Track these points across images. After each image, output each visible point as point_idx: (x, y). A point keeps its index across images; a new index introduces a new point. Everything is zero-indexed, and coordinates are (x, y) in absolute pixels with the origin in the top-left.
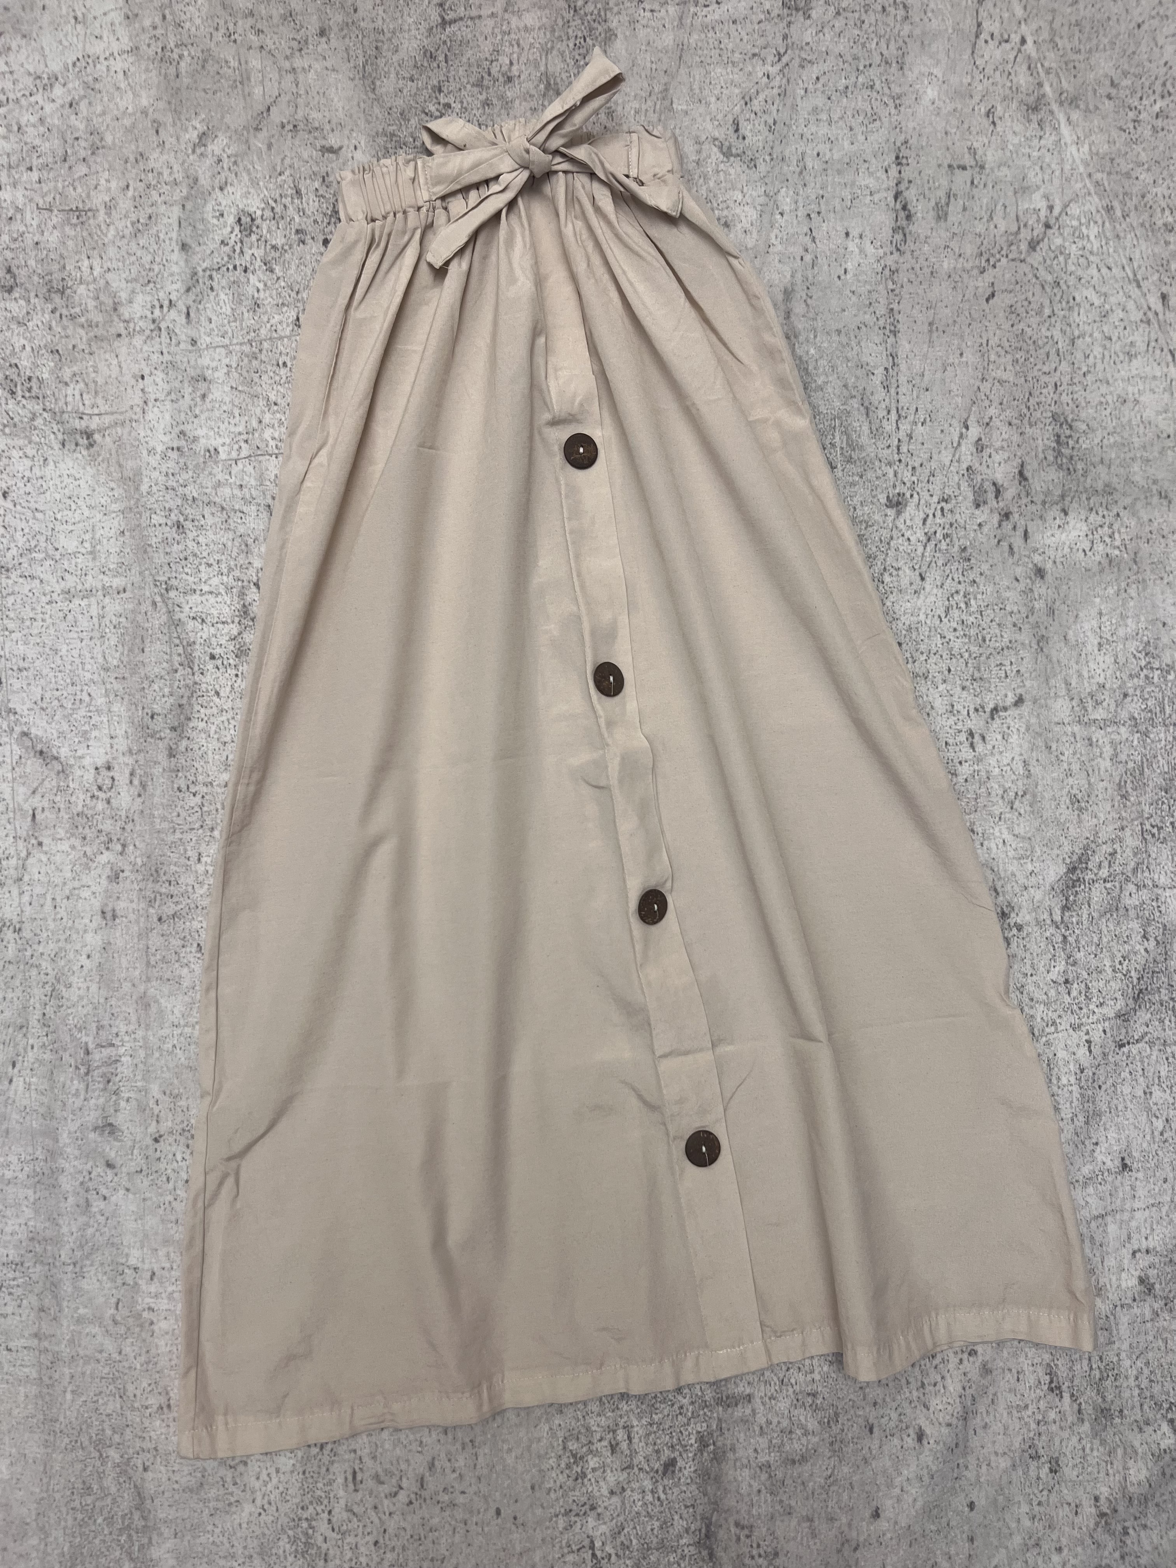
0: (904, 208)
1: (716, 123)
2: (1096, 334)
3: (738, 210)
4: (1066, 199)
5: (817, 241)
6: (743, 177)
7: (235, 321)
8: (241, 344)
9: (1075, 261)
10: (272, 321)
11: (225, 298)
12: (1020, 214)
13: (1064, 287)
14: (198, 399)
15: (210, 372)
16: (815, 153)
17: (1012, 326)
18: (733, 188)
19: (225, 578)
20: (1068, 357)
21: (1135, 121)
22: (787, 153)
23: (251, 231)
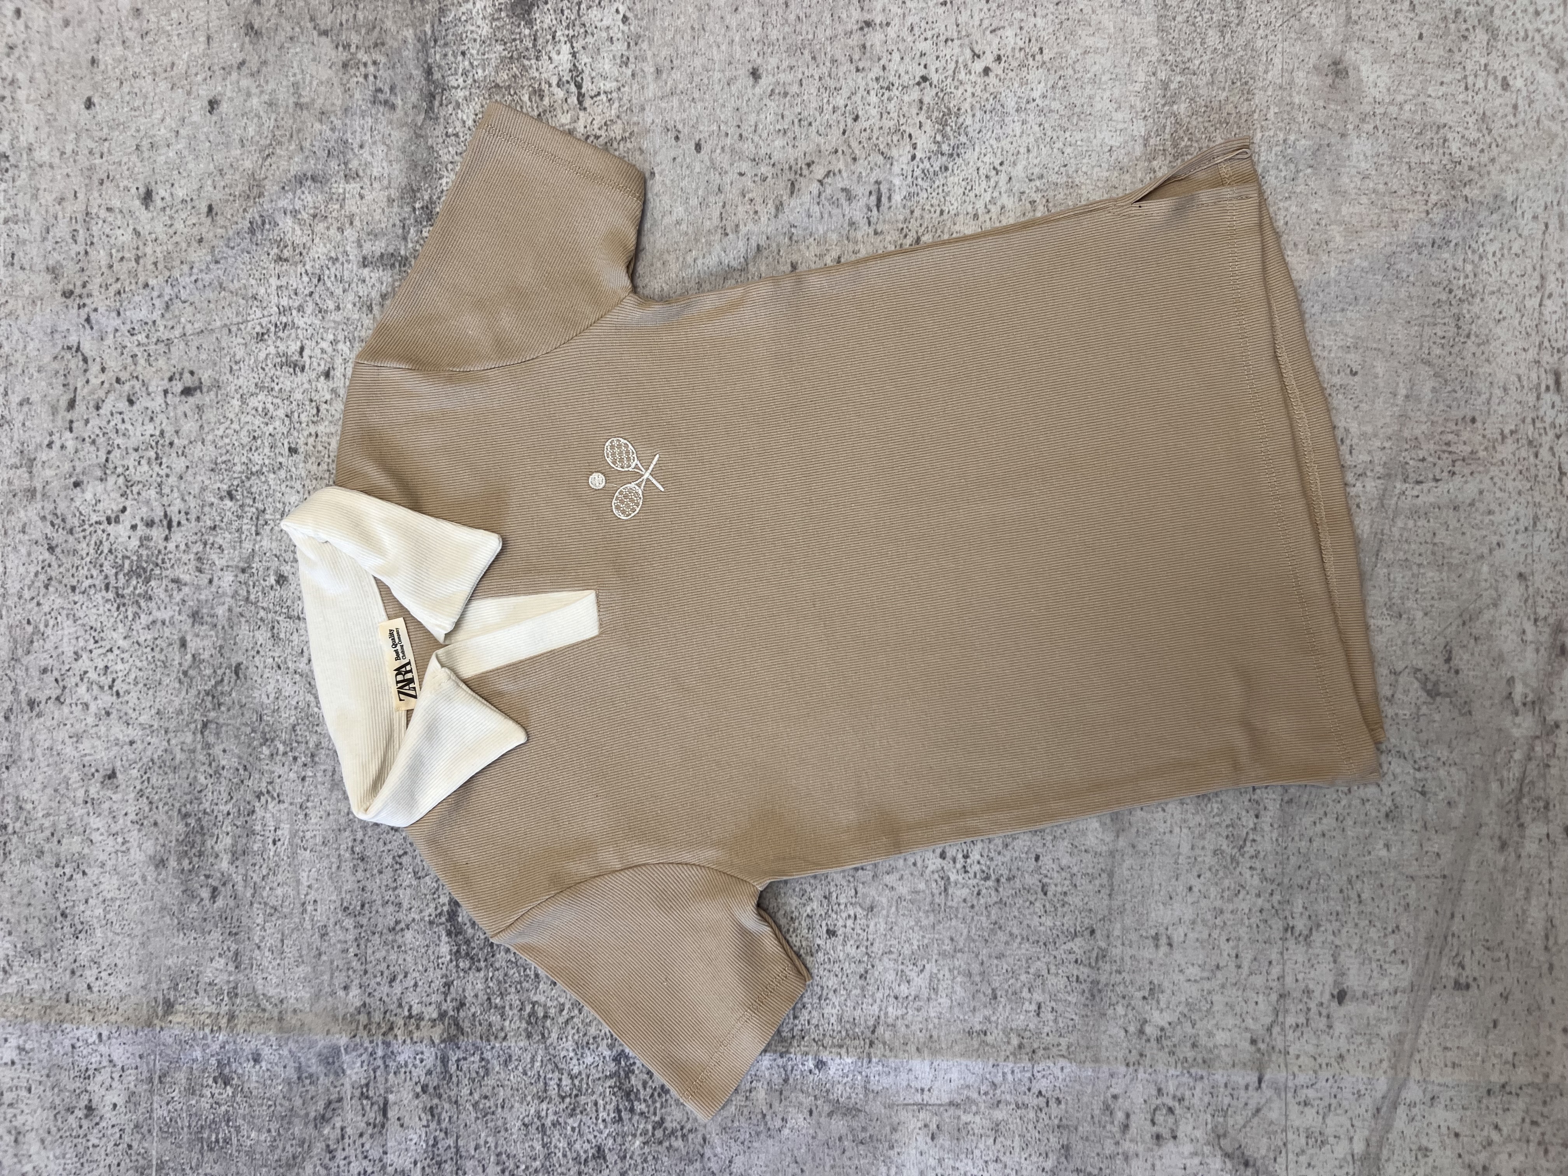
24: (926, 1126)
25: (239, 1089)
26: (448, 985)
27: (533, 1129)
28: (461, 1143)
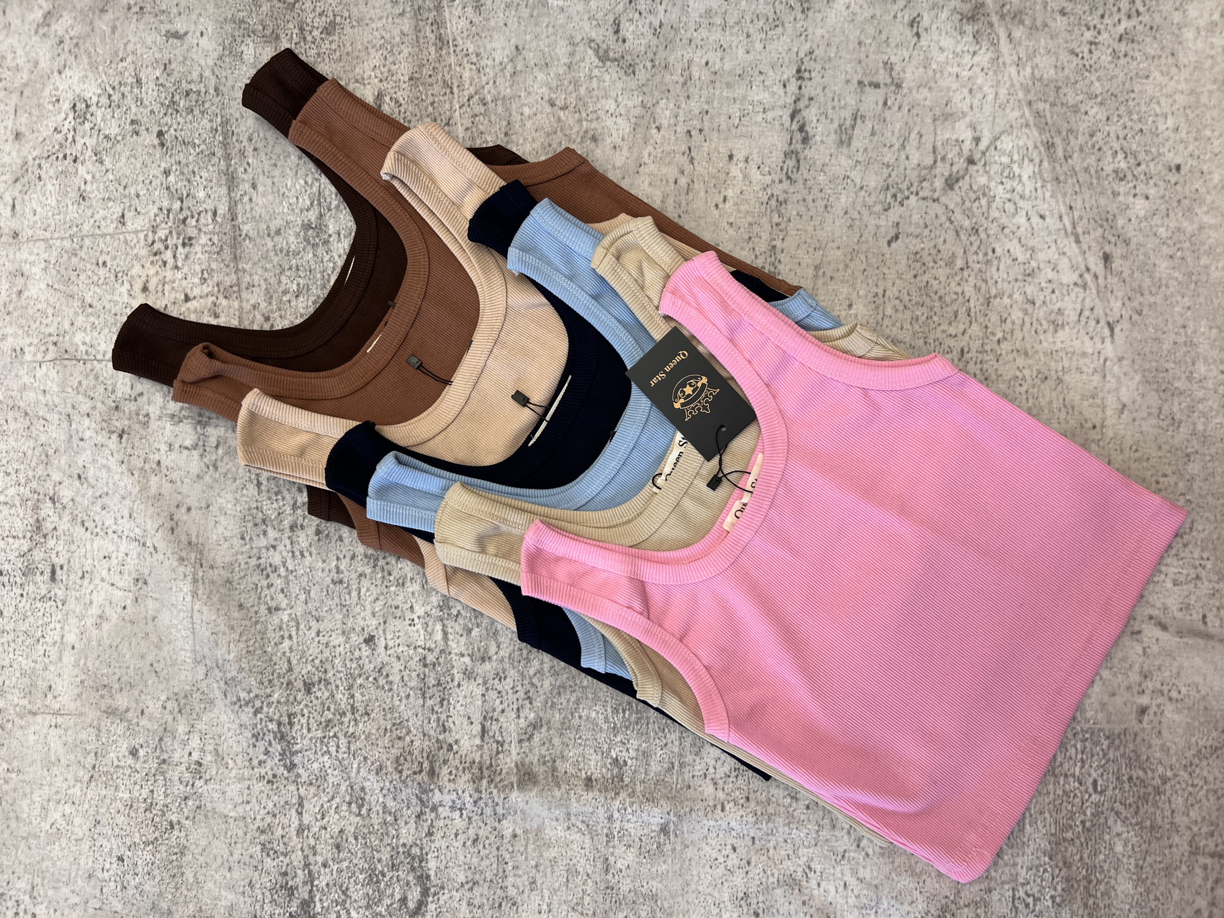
0: (801, 129)
1: (595, 23)
2: (1016, 296)
3: (609, 122)
4: (997, 129)
5: (696, 164)
6: (620, 85)
7: (59, 214)
8: (62, 239)
9: (1000, 205)
10: (97, 217)
11: (52, 188)
12: (939, 144)
13: (983, 236)
14: (14, 296)
15: (28, 266)
16: (704, 61)
17: (915, 276)
18: (606, 96)
19: (22, 489)
20: (981, 319)
21: (1091, 43)
22: (671, 60)
23: (85, 118)
24: (55, 697)
25: (605, 755)
26: (430, 834)
27: (361, 710)
28: (421, 701)
